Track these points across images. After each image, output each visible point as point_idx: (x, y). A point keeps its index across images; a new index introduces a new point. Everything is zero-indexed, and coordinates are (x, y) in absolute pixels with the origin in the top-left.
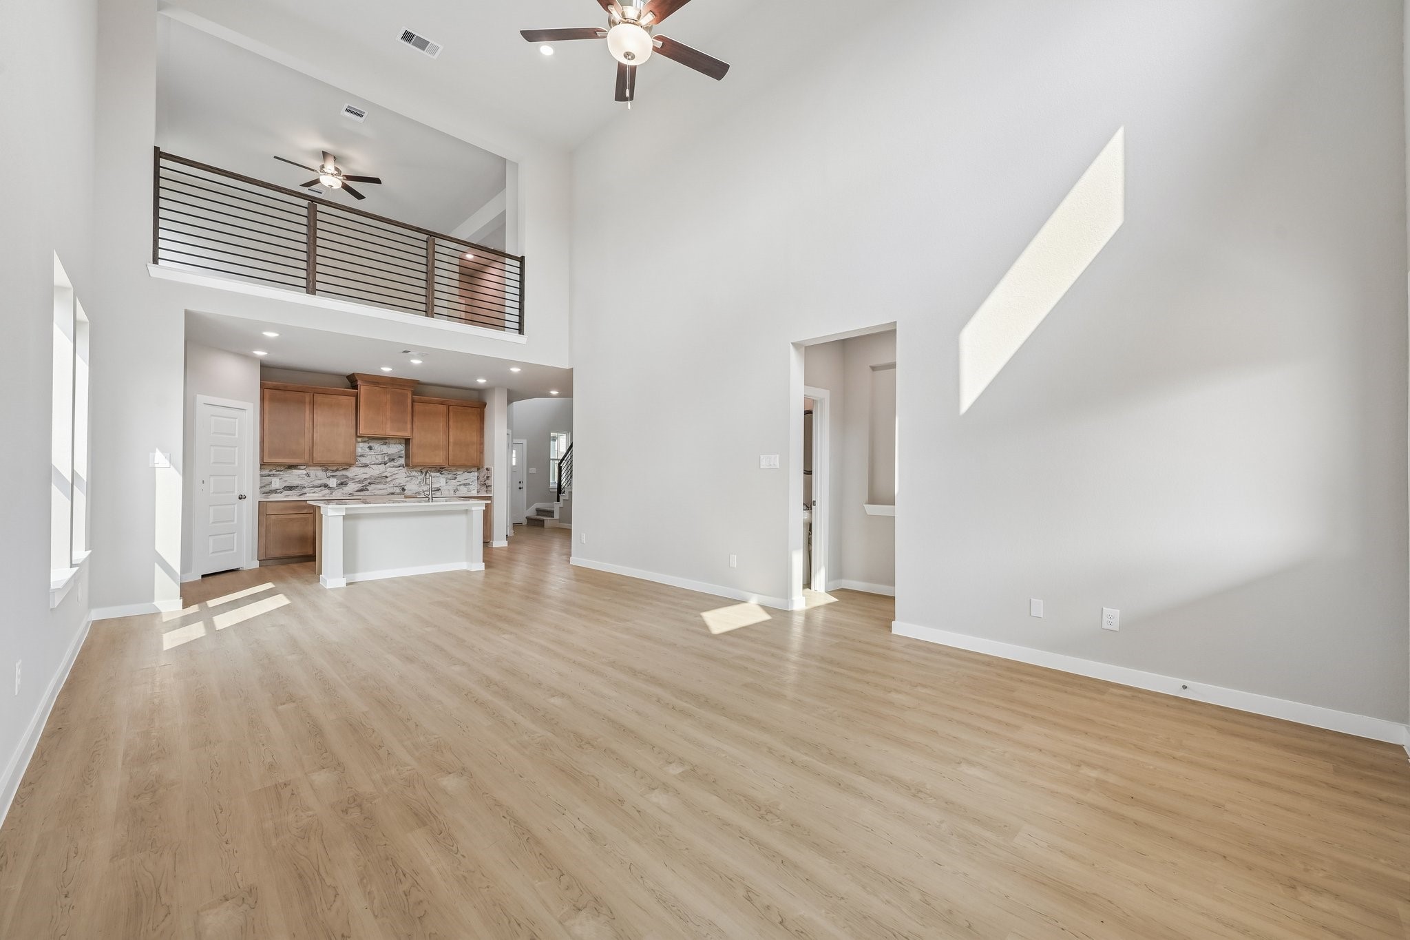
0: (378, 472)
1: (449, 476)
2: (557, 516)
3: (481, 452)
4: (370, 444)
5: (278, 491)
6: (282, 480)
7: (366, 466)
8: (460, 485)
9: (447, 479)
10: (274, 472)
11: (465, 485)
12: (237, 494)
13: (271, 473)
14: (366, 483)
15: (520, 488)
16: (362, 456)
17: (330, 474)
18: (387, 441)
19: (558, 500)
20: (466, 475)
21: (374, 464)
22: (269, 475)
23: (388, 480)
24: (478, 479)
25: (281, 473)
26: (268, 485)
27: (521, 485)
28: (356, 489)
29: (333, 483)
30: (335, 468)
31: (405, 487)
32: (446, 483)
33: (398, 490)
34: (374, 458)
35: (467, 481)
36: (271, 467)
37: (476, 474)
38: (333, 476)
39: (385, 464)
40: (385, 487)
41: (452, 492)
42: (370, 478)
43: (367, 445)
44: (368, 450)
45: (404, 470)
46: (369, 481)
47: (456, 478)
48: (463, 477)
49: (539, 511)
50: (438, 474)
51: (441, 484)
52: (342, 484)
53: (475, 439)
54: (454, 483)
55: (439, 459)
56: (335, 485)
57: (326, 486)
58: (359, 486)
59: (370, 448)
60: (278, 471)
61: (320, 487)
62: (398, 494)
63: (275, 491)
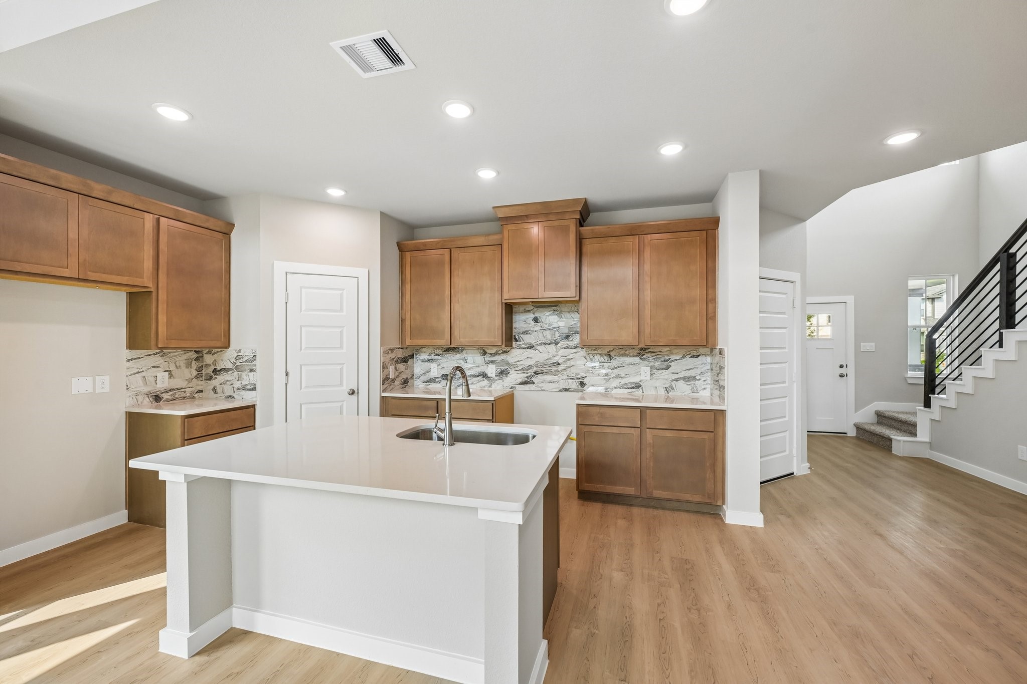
0: (546, 356)
1: (658, 363)
2: (923, 434)
3: (710, 317)
4: (537, 315)
5: (437, 380)
6: (440, 367)
7: (531, 347)
8: (677, 380)
9: (652, 368)
10: (433, 356)
11: (687, 379)
12: (346, 388)
13: (430, 357)
14: (531, 372)
15: (841, 376)
16: (526, 332)
17: (488, 358)
18: (557, 308)
19: (927, 404)
20: (689, 362)
21: (542, 344)
22: (429, 361)
23: (561, 367)
24: (712, 369)
25: (439, 357)
26: (428, 372)
27: (843, 371)
28: (520, 381)
29: (491, 371)
30: (493, 351)
31: (585, 381)
32: (652, 375)
33: (574, 385)
34: (540, 335)
35: (691, 373)
36: (429, 351)
37: (709, 359)
38: (492, 362)
39: (556, 344)
40: (556, 378)
41: (662, 392)
42: (536, 366)
43: (531, 316)
44: (533, 323)
45: (583, 353)
46: (535, 369)
47: (668, 367)
48: (682, 365)
49: (882, 418)
50: (637, 360)
51: (643, 378)
52: (502, 373)
53: (698, 292)
54: (666, 375)
55: (627, 335)
56: (494, 375)
57: (484, 375)
58: (522, 377)
59: (536, 320)
60: (436, 355)
61: (478, 376)
62: (575, 391)
63: (432, 380)
